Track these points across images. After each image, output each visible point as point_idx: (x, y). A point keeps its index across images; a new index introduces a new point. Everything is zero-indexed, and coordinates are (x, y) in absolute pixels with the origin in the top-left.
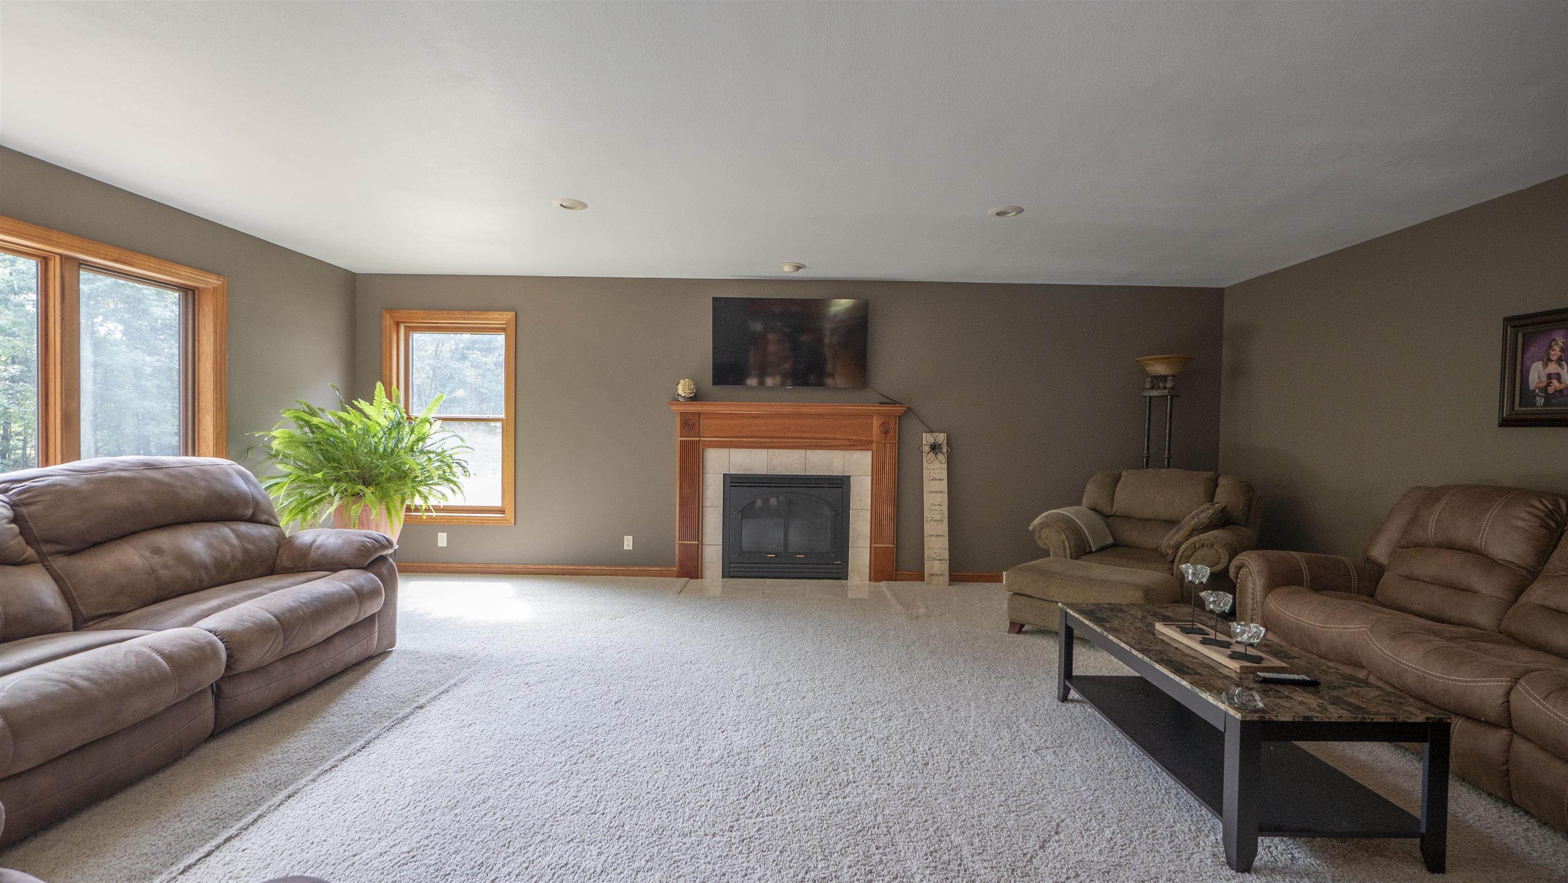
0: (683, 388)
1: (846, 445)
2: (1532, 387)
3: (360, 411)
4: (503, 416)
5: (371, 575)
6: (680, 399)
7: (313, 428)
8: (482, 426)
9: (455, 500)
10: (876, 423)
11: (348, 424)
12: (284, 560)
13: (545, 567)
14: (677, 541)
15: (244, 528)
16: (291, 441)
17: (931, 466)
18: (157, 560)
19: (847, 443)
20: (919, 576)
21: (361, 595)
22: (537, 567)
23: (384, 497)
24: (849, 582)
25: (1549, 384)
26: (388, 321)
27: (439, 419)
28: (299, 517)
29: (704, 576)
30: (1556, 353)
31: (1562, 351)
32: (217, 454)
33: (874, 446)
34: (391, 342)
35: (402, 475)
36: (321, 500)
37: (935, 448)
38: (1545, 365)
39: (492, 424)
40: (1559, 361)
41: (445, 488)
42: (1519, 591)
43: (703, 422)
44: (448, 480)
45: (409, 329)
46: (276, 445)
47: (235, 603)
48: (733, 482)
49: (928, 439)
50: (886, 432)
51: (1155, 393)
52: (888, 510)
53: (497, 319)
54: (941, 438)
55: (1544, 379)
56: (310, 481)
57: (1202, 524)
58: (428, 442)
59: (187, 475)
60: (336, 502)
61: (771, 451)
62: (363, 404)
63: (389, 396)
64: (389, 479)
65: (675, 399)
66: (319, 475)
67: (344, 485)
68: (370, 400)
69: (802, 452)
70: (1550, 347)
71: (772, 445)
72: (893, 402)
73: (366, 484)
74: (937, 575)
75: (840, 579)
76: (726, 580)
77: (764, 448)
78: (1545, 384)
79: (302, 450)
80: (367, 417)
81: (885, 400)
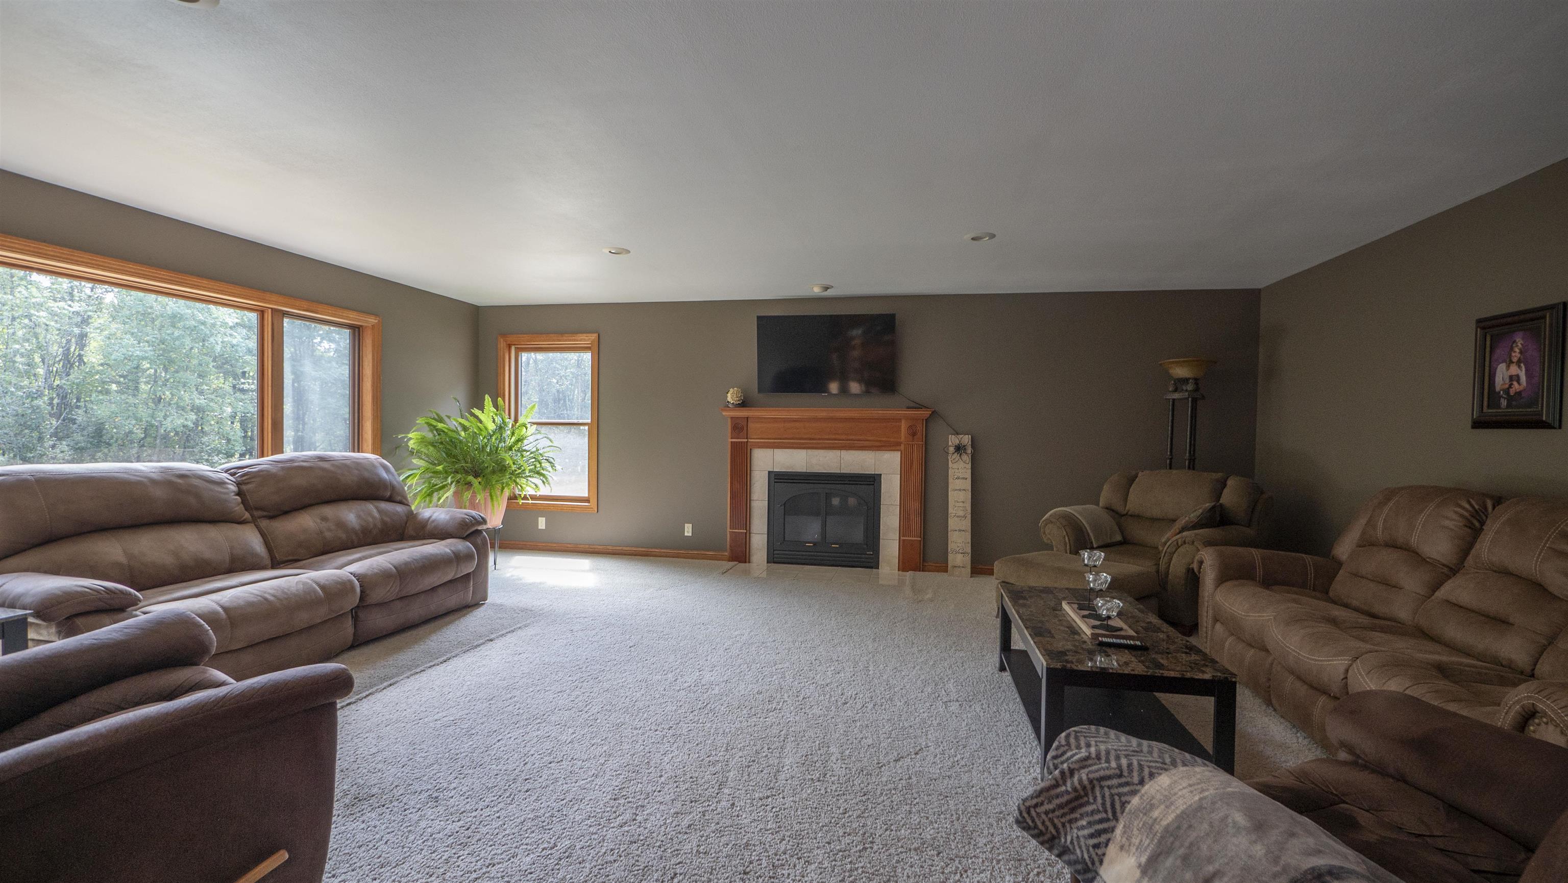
0: (731, 397)
1: (875, 446)
2: (1498, 388)
3: (477, 417)
4: (589, 421)
5: (468, 543)
6: (730, 406)
7: (440, 432)
8: (573, 428)
9: (544, 491)
10: (904, 426)
11: (465, 429)
12: (410, 531)
13: (620, 548)
14: (728, 530)
15: (384, 505)
16: (423, 441)
17: (955, 466)
18: (324, 525)
19: (878, 444)
20: (943, 567)
21: (458, 558)
22: (614, 548)
23: (487, 485)
24: (880, 570)
25: (1511, 386)
26: (502, 344)
27: (534, 423)
28: (428, 499)
29: (751, 561)
30: (1516, 355)
31: (1521, 352)
32: (373, 453)
33: (902, 447)
34: (504, 361)
35: (502, 468)
36: (443, 487)
37: (959, 449)
38: (1508, 367)
39: (582, 427)
40: (1519, 362)
41: (537, 480)
42: (1435, 587)
43: (751, 425)
44: (538, 473)
45: (519, 350)
46: (411, 444)
47: (371, 556)
48: (777, 479)
49: (953, 440)
50: (914, 434)
51: (1176, 396)
52: (915, 505)
53: (585, 340)
54: (966, 439)
55: (1507, 381)
56: (434, 472)
57: (1192, 522)
58: (525, 442)
59: (346, 466)
60: (453, 489)
61: (810, 451)
62: (476, 412)
63: (496, 406)
64: (493, 472)
65: (727, 406)
66: (440, 468)
67: (459, 476)
68: (482, 409)
69: (838, 452)
70: (1512, 349)
71: (810, 446)
72: (919, 406)
73: (476, 476)
74: (959, 567)
75: (872, 568)
76: (770, 564)
77: (804, 448)
78: (1507, 386)
79: (431, 448)
80: (481, 422)
81: (912, 405)
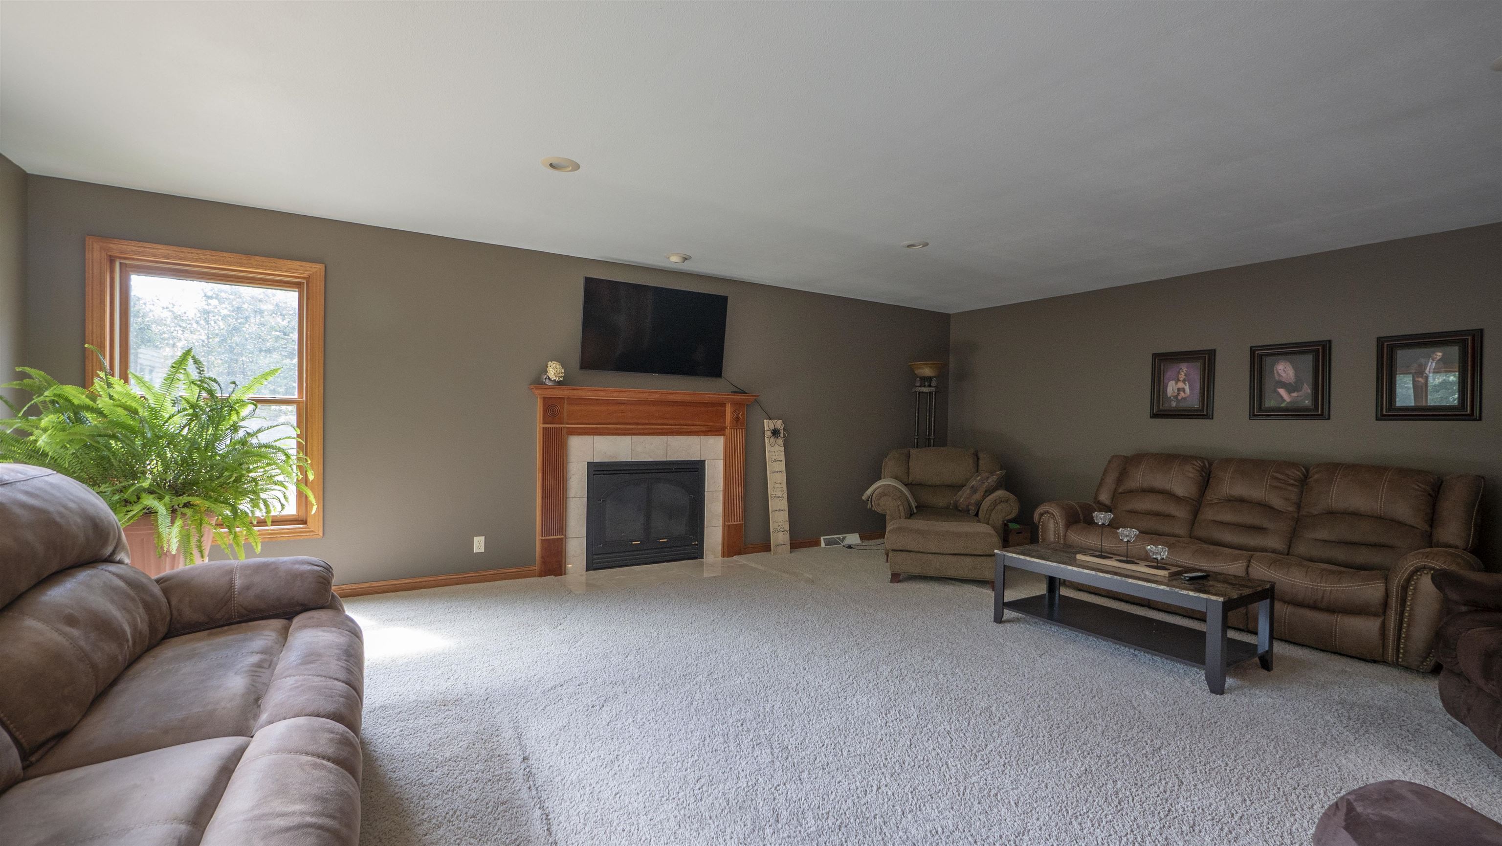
1: (702, 431)
2: (1169, 395)
4: (297, 397)
6: (550, 383)
10: (730, 410)
12: (187, 612)
14: (539, 537)
17: (772, 449)
19: (703, 429)
20: (765, 546)
24: (704, 560)
25: (1178, 394)
26: (90, 252)
29: (567, 572)
30: (1182, 376)
31: (1185, 375)
33: (727, 432)
34: (101, 284)
37: (775, 433)
38: (1176, 383)
40: (1184, 381)
43: (567, 407)
45: (127, 269)
48: (598, 470)
49: (769, 425)
50: (737, 419)
52: (738, 490)
53: (295, 271)
54: (779, 424)
55: (1176, 391)
57: (992, 486)
61: (635, 438)
65: (546, 384)
69: (663, 438)
70: (1179, 372)
71: (634, 432)
72: (743, 392)
74: (781, 545)
75: (696, 558)
76: (590, 572)
77: (625, 434)
78: (1176, 394)
81: (737, 390)
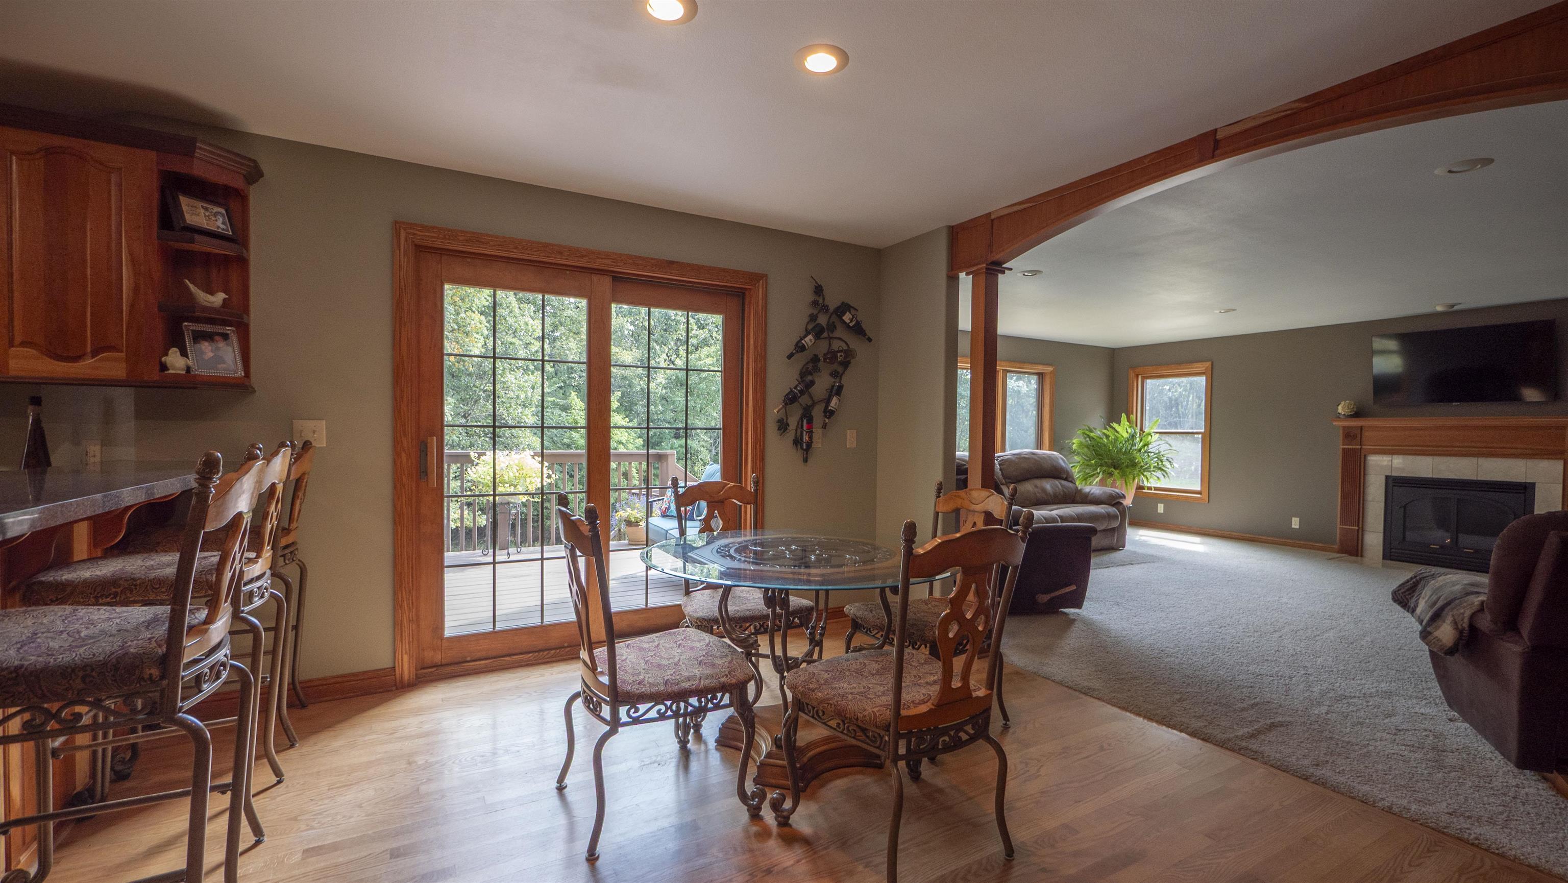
0: (1343, 409)
1: (1527, 454)
3: (1114, 429)
4: (1203, 431)
5: (1114, 509)
6: (1341, 416)
7: (1091, 438)
8: (1189, 437)
9: (1164, 483)
11: (1107, 437)
12: (1078, 498)
13: (1229, 533)
14: (1339, 526)
15: (1063, 482)
16: (1081, 445)
18: (1036, 490)
19: (1530, 452)
21: (1109, 517)
22: (1223, 532)
23: (1124, 475)
26: (1132, 375)
27: (1157, 433)
28: (1084, 482)
32: (1050, 450)
34: (1133, 388)
35: (1133, 464)
36: (1094, 475)
39: (1196, 436)
41: (1159, 474)
43: (1366, 434)
44: (1160, 469)
45: (1145, 378)
46: (1074, 447)
47: (1062, 508)
48: (1394, 483)
53: (1199, 367)
56: (1088, 465)
58: (1150, 446)
59: (1044, 458)
60: (1101, 476)
61: (1438, 458)
62: (1115, 425)
63: (1129, 420)
64: (1127, 467)
65: (1338, 417)
66: (1093, 462)
67: (1104, 468)
68: (1119, 423)
69: (1474, 460)
71: (1438, 453)
73: (1115, 468)
77: (1432, 455)
79: (1086, 449)
80: (1118, 432)
